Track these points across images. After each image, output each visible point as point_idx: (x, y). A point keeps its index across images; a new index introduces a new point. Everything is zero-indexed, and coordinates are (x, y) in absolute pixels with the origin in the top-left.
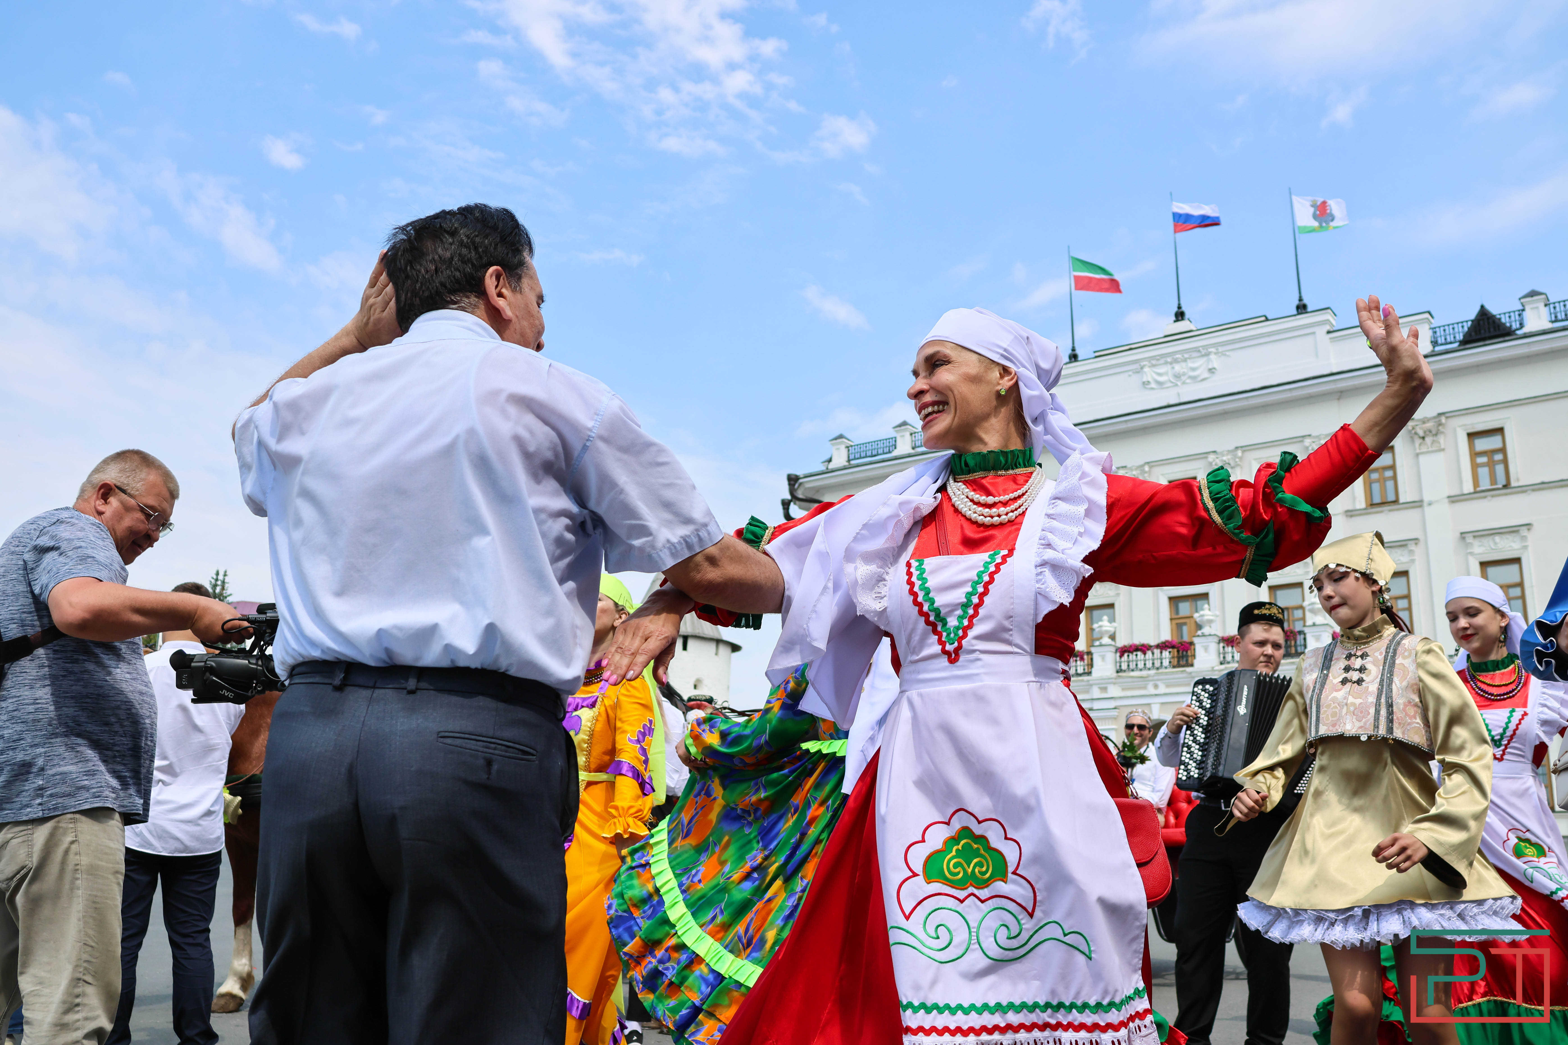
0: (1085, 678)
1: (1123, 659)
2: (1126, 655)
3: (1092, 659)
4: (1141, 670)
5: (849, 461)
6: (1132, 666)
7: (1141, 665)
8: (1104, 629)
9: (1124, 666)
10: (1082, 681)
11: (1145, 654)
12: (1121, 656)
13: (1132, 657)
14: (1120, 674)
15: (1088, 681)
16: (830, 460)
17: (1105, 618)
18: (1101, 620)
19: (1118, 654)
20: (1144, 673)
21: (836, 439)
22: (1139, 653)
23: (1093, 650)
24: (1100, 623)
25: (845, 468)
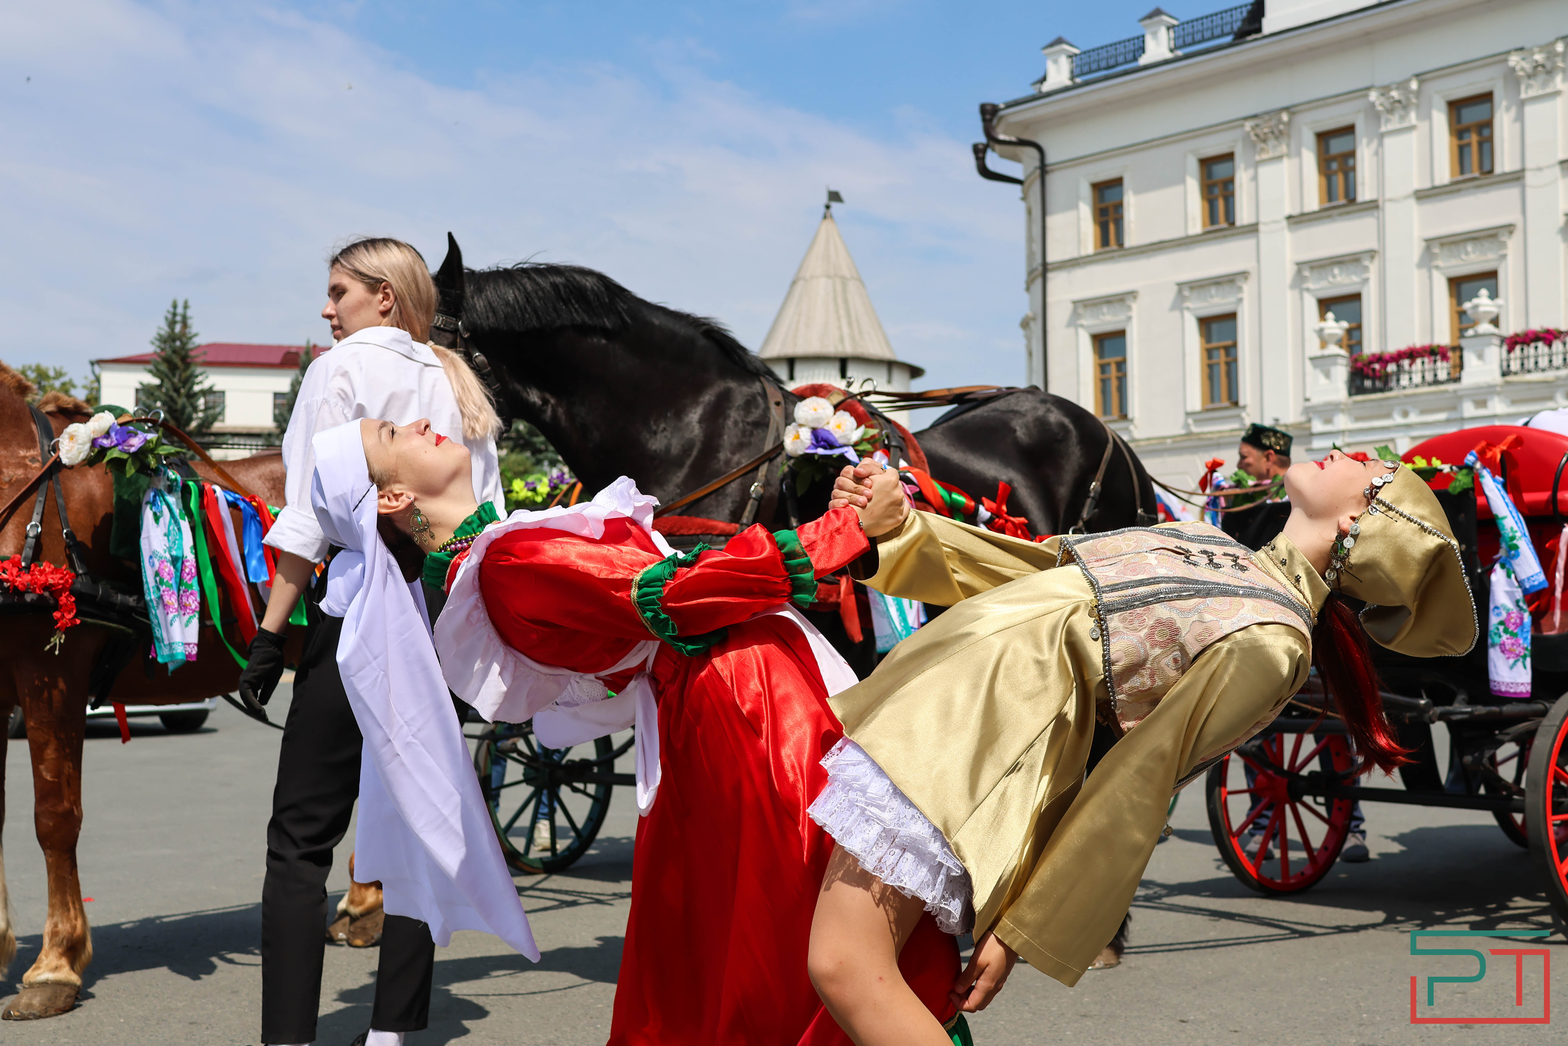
0: (1451, 387)
1: (1512, 355)
2: (1518, 348)
3: (1461, 357)
4: (1543, 370)
5: (1072, 78)
6: (1531, 364)
7: (1543, 362)
8: (1482, 309)
9: (1515, 366)
10: (1446, 392)
11: (1550, 345)
12: (1510, 351)
13: (1530, 350)
14: (1510, 378)
15: (1455, 391)
16: (1044, 79)
17: (1484, 292)
18: (1477, 296)
19: (1505, 348)
20: (1550, 375)
21: (1052, 45)
22: (1540, 344)
23: (1463, 343)
24: (1475, 301)
25: (1066, 89)
